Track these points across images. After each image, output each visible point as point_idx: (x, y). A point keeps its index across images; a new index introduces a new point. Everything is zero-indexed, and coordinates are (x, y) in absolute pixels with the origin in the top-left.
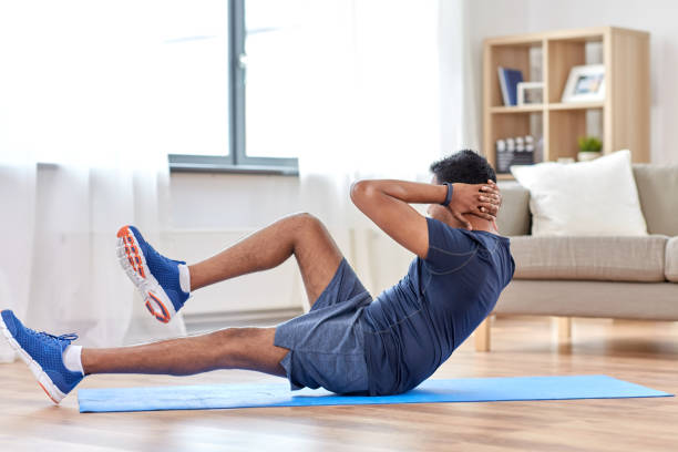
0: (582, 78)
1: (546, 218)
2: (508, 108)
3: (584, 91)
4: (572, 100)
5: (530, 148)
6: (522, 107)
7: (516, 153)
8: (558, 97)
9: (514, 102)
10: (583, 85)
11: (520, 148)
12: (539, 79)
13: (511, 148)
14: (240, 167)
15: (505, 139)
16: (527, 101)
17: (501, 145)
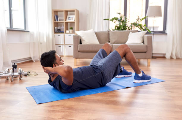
0: (69, 17)
1: (84, 41)
2: (56, 22)
3: (70, 19)
4: (68, 21)
5: (60, 28)
6: (59, 21)
7: (58, 29)
8: (66, 20)
9: (57, 21)
10: (70, 18)
11: (58, 28)
12: (63, 17)
13: (57, 28)
14: (12, 29)
15: (56, 27)
16: (60, 21)
17: (55, 28)
